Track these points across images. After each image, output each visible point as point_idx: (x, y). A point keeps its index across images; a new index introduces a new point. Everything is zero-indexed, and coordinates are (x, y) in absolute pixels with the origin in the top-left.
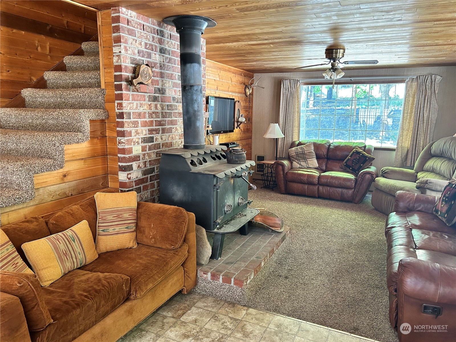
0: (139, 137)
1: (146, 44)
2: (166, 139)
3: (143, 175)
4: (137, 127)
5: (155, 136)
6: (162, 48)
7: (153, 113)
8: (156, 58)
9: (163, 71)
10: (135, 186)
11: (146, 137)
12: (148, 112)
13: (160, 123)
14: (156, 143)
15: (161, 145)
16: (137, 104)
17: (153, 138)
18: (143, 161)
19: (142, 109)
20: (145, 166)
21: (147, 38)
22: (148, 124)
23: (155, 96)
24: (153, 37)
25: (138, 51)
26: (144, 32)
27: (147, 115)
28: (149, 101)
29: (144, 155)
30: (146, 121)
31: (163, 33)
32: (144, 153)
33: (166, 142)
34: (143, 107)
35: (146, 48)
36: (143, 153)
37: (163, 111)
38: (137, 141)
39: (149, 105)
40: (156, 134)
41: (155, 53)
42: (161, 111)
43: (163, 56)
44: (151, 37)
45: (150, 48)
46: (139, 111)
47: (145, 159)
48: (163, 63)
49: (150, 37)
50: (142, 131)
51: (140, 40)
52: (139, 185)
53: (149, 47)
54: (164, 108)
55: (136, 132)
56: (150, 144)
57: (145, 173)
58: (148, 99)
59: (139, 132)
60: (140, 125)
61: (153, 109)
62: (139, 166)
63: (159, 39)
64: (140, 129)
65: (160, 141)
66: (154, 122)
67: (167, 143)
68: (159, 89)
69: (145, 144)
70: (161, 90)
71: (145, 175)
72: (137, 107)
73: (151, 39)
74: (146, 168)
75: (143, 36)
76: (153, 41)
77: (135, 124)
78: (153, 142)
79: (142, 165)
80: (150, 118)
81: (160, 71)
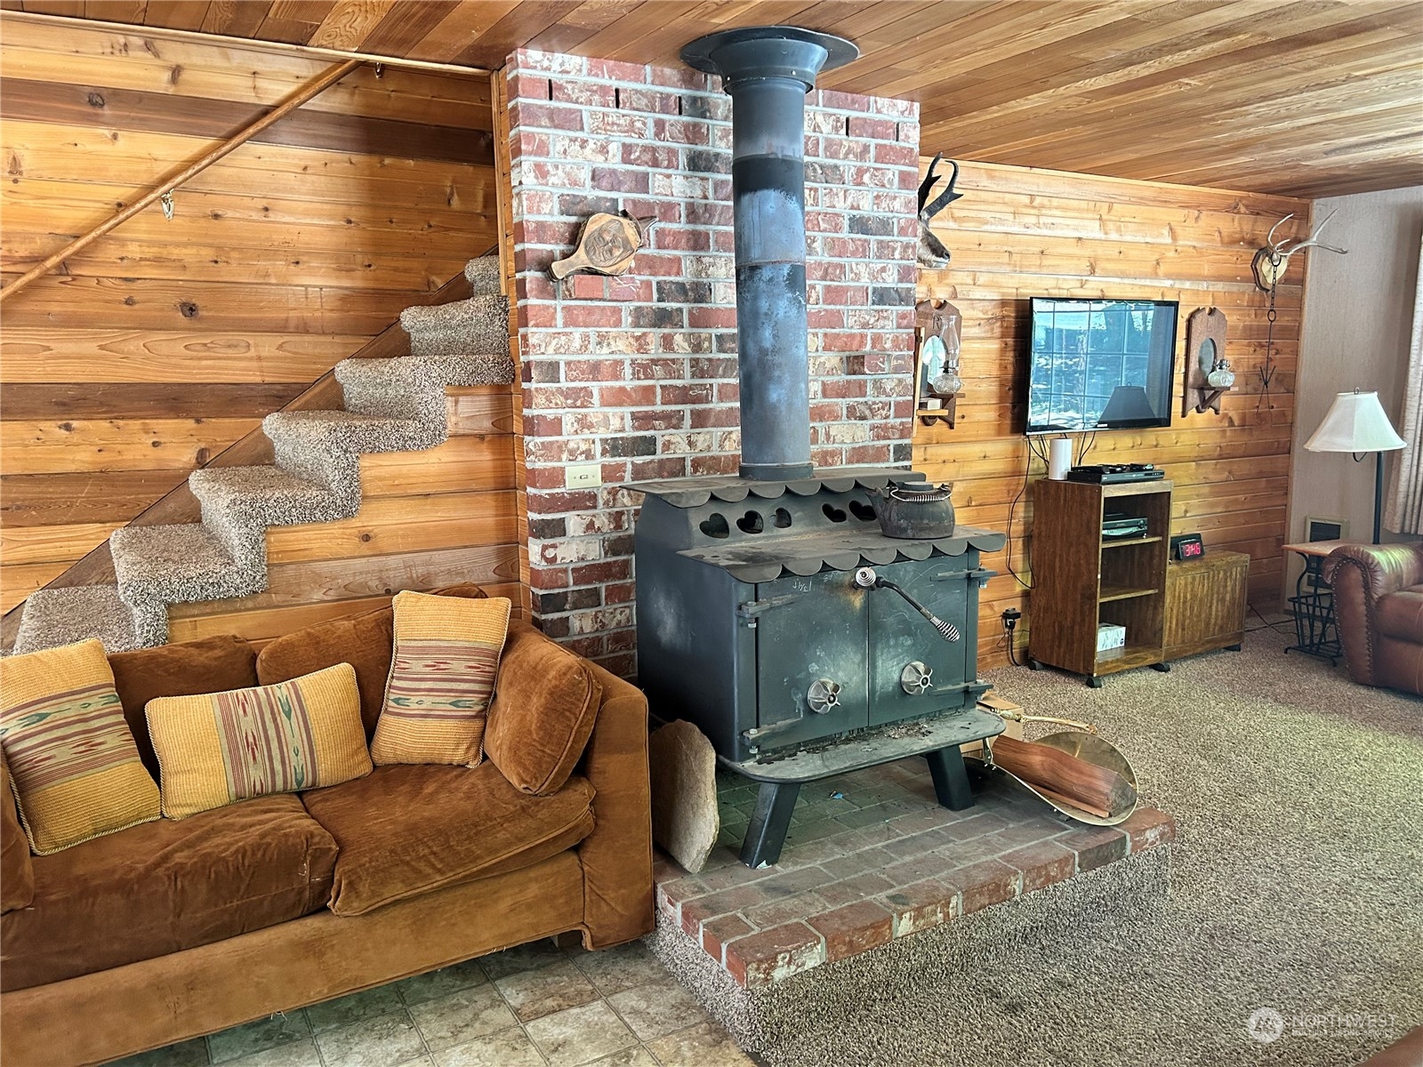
0: (592, 436)
1: (627, 149)
2: (709, 447)
3: (606, 554)
4: (583, 406)
5: (661, 435)
6: (701, 153)
7: (654, 362)
8: (671, 187)
9: (701, 228)
10: (575, 584)
11: (622, 438)
12: (633, 362)
13: (684, 395)
14: (664, 457)
15: (688, 463)
16: (586, 338)
17: (653, 440)
18: (608, 510)
19: (605, 350)
20: (618, 527)
21: (631, 128)
22: (629, 396)
23: (664, 309)
24: (660, 126)
25: (594, 171)
26: (620, 110)
27: (628, 370)
28: (636, 325)
29: (613, 493)
30: (622, 389)
31: (702, 107)
32: (613, 488)
33: (710, 454)
34: (609, 344)
35: (626, 160)
36: (610, 485)
37: (697, 356)
38: (583, 447)
39: (638, 339)
40: (666, 428)
41: (670, 171)
42: (689, 356)
43: (703, 179)
44: (651, 124)
45: (647, 157)
46: (593, 358)
47: (619, 505)
48: (704, 201)
49: (644, 124)
50: (606, 418)
51: (602, 137)
52: (591, 583)
53: (639, 157)
54: (706, 345)
55: (578, 421)
56: (639, 460)
57: (614, 547)
58: (630, 319)
59: (594, 420)
60: (596, 399)
61: (655, 350)
62: (591, 526)
63: (686, 126)
64: (595, 412)
65: (682, 450)
66: (659, 391)
67: (713, 458)
68: (681, 286)
69: (617, 459)
70: (692, 290)
71: (614, 554)
72: (584, 348)
73: (650, 131)
74: (621, 534)
75: (613, 124)
76: (657, 135)
77: (579, 398)
78: (654, 453)
79: (603, 521)
80: (639, 379)
81: (690, 227)
